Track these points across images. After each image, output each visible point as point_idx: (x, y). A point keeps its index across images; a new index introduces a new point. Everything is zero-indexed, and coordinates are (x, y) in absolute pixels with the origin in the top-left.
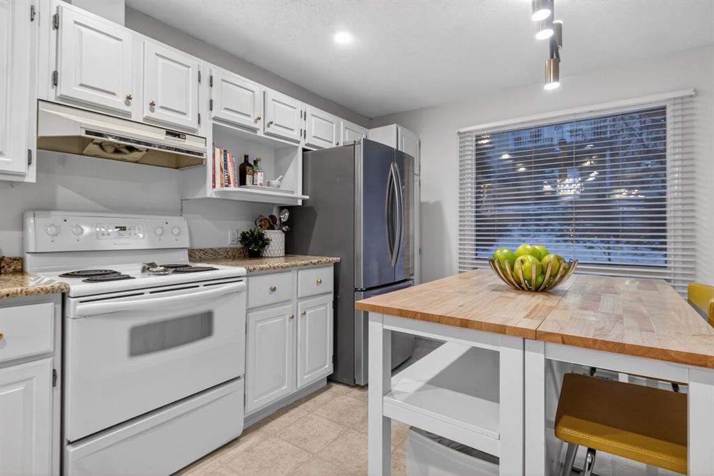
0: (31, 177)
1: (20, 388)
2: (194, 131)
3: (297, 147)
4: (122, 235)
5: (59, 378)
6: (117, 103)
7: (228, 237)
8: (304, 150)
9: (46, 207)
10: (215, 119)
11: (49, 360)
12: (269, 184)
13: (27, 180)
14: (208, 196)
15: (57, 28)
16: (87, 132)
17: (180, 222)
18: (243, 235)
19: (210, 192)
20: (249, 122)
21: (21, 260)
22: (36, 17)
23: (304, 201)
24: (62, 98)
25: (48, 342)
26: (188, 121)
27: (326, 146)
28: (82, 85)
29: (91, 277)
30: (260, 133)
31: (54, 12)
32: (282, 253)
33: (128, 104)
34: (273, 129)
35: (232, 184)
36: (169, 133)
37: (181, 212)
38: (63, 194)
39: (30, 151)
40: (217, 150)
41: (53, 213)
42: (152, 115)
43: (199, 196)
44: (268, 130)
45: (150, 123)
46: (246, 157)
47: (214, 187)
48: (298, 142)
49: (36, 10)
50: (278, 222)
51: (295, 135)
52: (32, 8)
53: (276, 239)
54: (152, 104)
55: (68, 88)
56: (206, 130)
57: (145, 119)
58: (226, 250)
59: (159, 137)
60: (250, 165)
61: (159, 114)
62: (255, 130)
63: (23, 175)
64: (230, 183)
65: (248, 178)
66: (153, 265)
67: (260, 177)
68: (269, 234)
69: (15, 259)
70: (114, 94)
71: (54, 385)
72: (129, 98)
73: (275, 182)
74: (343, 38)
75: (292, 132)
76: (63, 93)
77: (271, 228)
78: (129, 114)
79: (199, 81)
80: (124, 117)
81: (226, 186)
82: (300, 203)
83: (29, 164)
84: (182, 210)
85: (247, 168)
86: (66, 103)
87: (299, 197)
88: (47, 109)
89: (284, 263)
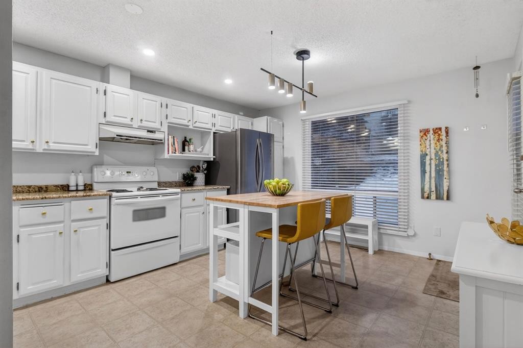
0: (97, 153)
1: (96, 228)
2: (160, 129)
3: (210, 132)
4: (129, 175)
5: (109, 226)
6: (127, 121)
7: (177, 177)
8: (214, 133)
9: (100, 164)
10: (168, 123)
11: (106, 219)
12: (196, 151)
13: (95, 154)
14: (166, 157)
15: (105, 95)
16: (117, 135)
17: (154, 169)
18: (184, 175)
19: (166, 156)
20: (185, 122)
22: (98, 92)
23: (214, 158)
24: (107, 122)
25: (105, 213)
26: (156, 125)
27: (229, 130)
28: (114, 116)
29: (118, 191)
30: (191, 127)
31: (104, 89)
32: (204, 184)
33: (132, 121)
34: (197, 125)
35: (177, 152)
36: (148, 131)
37: (154, 165)
38: (107, 158)
39: (97, 144)
40: (170, 137)
41: (103, 166)
42: (142, 125)
43: (162, 157)
44: (194, 125)
45: (140, 128)
46: (185, 137)
47: (168, 153)
48: (211, 129)
49: (98, 90)
50: (201, 169)
51: (209, 126)
52: (97, 89)
53: (200, 177)
54: (142, 120)
55: (110, 118)
56: (165, 128)
57: (139, 126)
58: (176, 182)
59: (144, 134)
60: (187, 142)
61: (145, 124)
62: (188, 126)
63: (94, 152)
64: (176, 151)
65: (186, 148)
66: (142, 188)
67: (192, 147)
68: (197, 175)
69: (89, 185)
70: (126, 118)
71: (107, 229)
72: (132, 119)
73: (199, 150)
74: (228, 82)
75: (207, 125)
76: (108, 120)
77: (198, 172)
78: (132, 125)
79: (161, 106)
80: (130, 127)
81: (175, 153)
82: (212, 159)
83: (96, 148)
85: (185, 143)
86: (109, 124)
87: (211, 157)
88: (102, 127)
89: (200, 188)
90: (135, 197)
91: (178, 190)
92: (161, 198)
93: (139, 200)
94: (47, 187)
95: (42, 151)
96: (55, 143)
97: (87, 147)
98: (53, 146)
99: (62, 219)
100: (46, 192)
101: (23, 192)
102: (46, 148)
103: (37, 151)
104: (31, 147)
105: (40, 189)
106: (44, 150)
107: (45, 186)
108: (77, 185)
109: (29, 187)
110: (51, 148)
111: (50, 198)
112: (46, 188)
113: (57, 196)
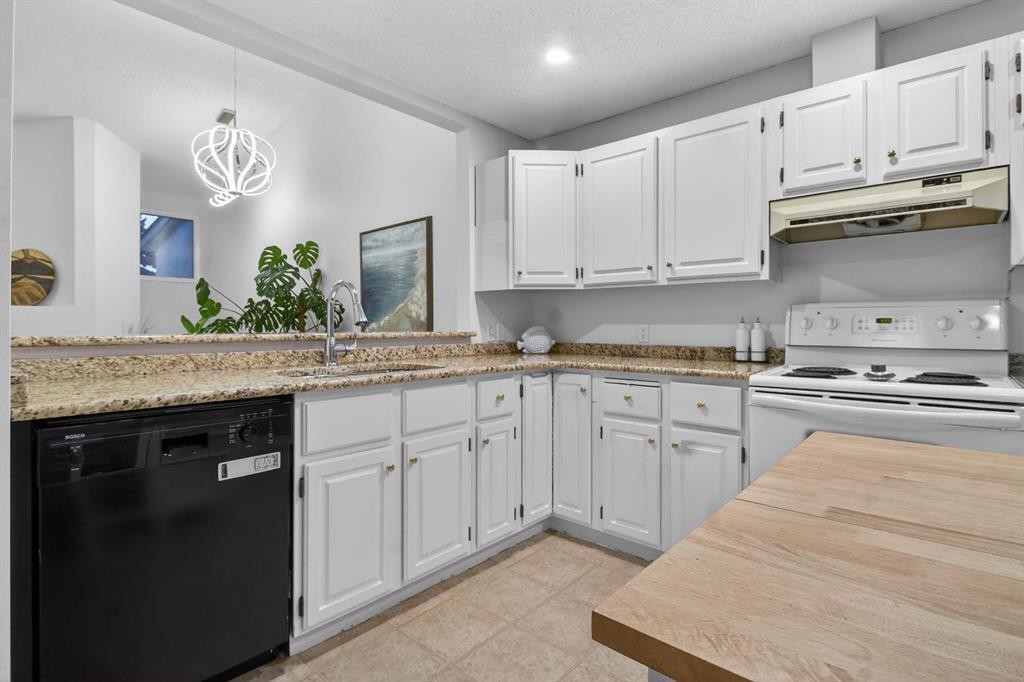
0: (765, 275)
2: (979, 162)
4: (885, 329)
6: (847, 172)
14: (1016, 263)
16: (793, 223)
21: (783, 351)
24: (788, 192)
26: (965, 152)
28: (806, 171)
33: (857, 169)
36: (927, 182)
37: (1007, 292)
39: (763, 252)
41: (807, 306)
42: (895, 168)
45: (892, 181)
49: (766, 121)
52: (762, 120)
54: (892, 154)
55: (795, 179)
56: (1010, 153)
57: (887, 176)
59: (916, 193)
61: (906, 163)
63: (758, 274)
69: (777, 351)
70: (841, 164)
72: (858, 161)
76: (790, 186)
78: (863, 180)
79: (988, 77)
80: (858, 186)
83: (762, 263)
84: (1010, 288)
86: (793, 196)
88: (777, 209)
94: (703, 351)
95: (666, 283)
96: (683, 264)
97: (742, 263)
98: (681, 271)
100: (702, 359)
101: (670, 357)
102: (670, 276)
103: (661, 284)
104: (649, 278)
105: (695, 355)
106: (669, 279)
107: (701, 348)
108: (750, 351)
109: (678, 348)
110: (678, 275)
112: (702, 352)
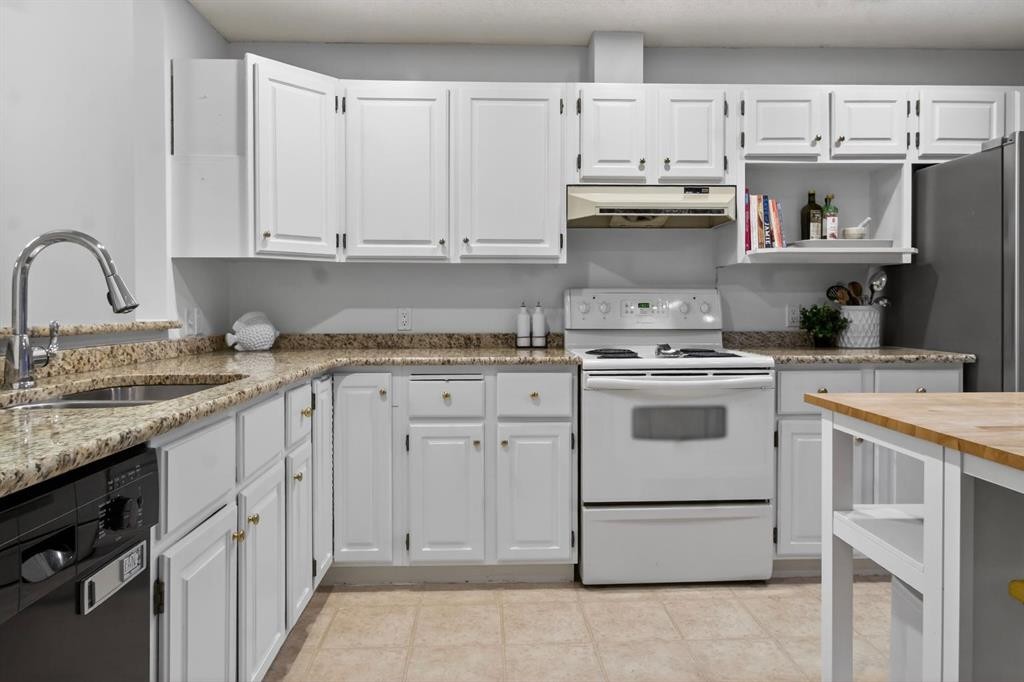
0: (563, 260)
1: (548, 442)
2: (720, 180)
3: (901, 165)
4: (645, 312)
5: (577, 441)
6: (631, 170)
7: (783, 315)
8: (916, 168)
9: (579, 285)
10: (748, 157)
11: (569, 424)
12: (844, 235)
13: (560, 262)
14: (740, 261)
15: (579, 111)
16: (602, 211)
18: (803, 312)
19: (742, 256)
20: (803, 148)
21: (561, 336)
22: (564, 109)
23: (914, 256)
24: (584, 179)
25: (566, 408)
26: (712, 170)
27: (974, 148)
28: (601, 161)
29: (605, 354)
30: (824, 159)
32: (875, 341)
33: (641, 168)
34: (846, 148)
35: (776, 243)
36: (688, 189)
37: (714, 284)
38: (595, 271)
39: (561, 235)
40: (754, 198)
41: (585, 291)
42: (668, 174)
43: (731, 262)
44: (837, 151)
45: (665, 184)
46: (812, 196)
47: (748, 248)
48: (903, 157)
49: (564, 103)
50: (867, 292)
51: (896, 146)
52: (561, 101)
53: (863, 322)
54: (667, 161)
55: (592, 169)
56: (737, 176)
57: (660, 180)
58: (780, 335)
59: (677, 199)
60: (818, 208)
61: (678, 171)
62: (814, 157)
63: (557, 258)
64: (772, 240)
65: (814, 227)
66: (667, 347)
67: (831, 224)
68: (851, 313)
69: (558, 335)
70: (628, 161)
71: (573, 447)
72: (643, 162)
73: (854, 230)
75: (885, 144)
76: (586, 175)
77: (853, 302)
78: (643, 179)
79: (726, 113)
80: (638, 184)
81: (768, 246)
82: (907, 259)
83: (561, 247)
84: (717, 280)
85: (811, 212)
86: (589, 183)
87: (904, 248)
88: (576, 193)
89: (862, 355)
90: (639, 372)
91: (768, 360)
92: (710, 380)
93: (648, 381)
94: (479, 337)
95: (459, 261)
96: (480, 241)
97: (541, 245)
98: (478, 249)
99: (479, 413)
100: (478, 347)
101: (441, 347)
102: (465, 253)
103: (452, 262)
104: (439, 254)
105: (470, 342)
106: (463, 258)
107: (476, 335)
108: (531, 336)
109: (450, 336)
110: (474, 253)
111: (456, 363)
112: (478, 339)
113: (469, 359)
